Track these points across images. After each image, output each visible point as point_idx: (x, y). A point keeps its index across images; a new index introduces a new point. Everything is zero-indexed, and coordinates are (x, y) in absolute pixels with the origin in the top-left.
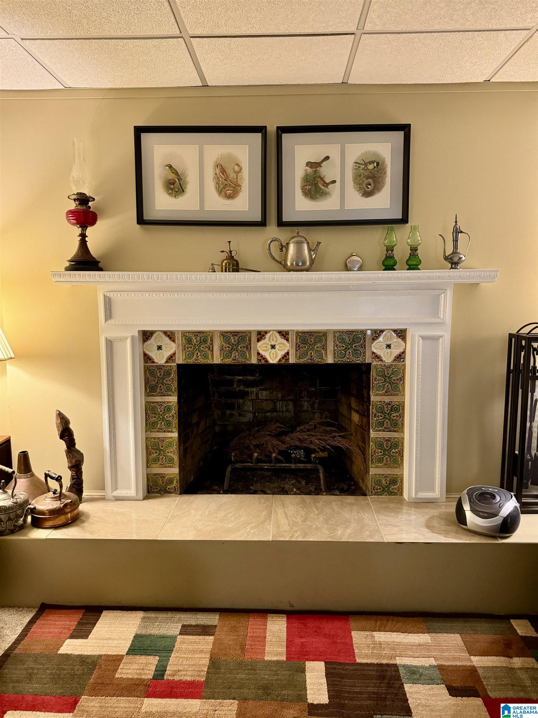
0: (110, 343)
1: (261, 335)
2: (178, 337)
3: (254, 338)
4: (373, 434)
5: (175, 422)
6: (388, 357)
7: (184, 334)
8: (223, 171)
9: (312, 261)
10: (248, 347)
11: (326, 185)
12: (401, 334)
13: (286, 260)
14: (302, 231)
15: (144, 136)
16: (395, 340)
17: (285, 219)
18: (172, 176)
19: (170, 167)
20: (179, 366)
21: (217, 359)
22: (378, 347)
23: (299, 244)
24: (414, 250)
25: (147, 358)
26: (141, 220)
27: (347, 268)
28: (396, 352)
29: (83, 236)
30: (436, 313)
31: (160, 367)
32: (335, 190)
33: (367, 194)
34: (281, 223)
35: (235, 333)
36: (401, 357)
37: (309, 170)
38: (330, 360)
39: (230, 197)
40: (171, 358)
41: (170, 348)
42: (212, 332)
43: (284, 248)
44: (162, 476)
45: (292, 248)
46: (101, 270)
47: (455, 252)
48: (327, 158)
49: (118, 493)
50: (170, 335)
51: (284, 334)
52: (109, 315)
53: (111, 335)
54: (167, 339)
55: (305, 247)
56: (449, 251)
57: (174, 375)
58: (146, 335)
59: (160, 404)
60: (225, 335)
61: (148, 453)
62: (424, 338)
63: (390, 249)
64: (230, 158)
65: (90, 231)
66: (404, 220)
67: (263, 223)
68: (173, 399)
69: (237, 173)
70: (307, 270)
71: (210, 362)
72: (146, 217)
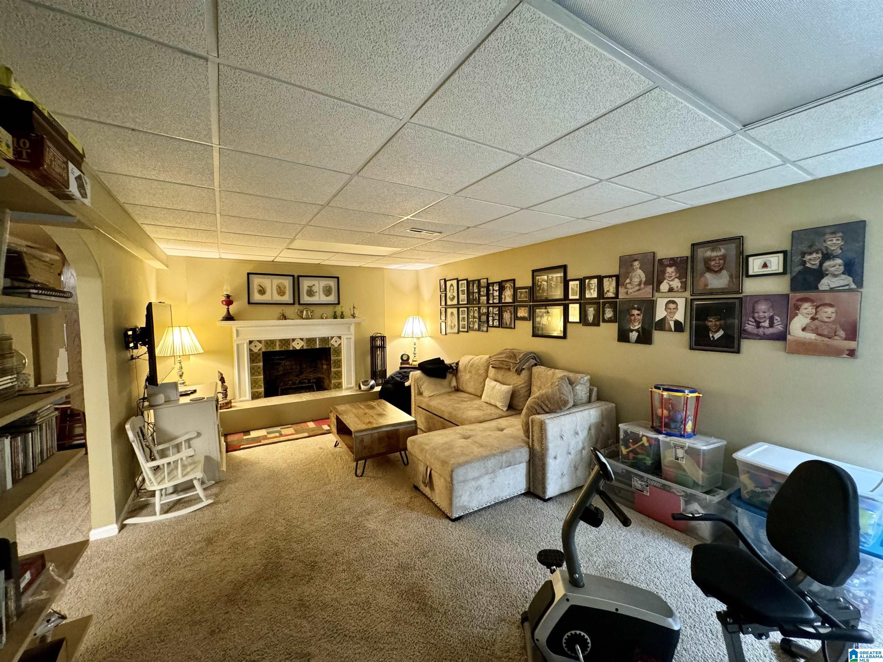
0: (238, 345)
1: (294, 340)
2: (263, 342)
3: (291, 341)
4: (332, 370)
5: (262, 372)
6: (336, 345)
7: (265, 341)
8: (280, 288)
9: (311, 316)
10: (289, 344)
11: (314, 293)
12: (340, 338)
13: (303, 315)
14: (308, 307)
15: (250, 275)
16: (338, 339)
17: (301, 302)
18: (261, 289)
19: (260, 285)
20: (263, 352)
21: (277, 349)
22: (333, 342)
23: (307, 311)
24: (342, 313)
25: (251, 350)
26: (249, 303)
27: (322, 318)
28: (338, 343)
29: (228, 309)
30: (349, 331)
31: (256, 353)
32: (317, 294)
33: (327, 296)
34: (299, 304)
35: (284, 340)
36: (340, 344)
37: (309, 288)
38: (318, 347)
39: (282, 296)
40: (260, 350)
41: (260, 346)
42: (276, 340)
43: (302, 312)
44: (257, 392)
45: (305, 313)
46: (235, 320)
47: (354, 314)
48: (314, 285)
49: (241, 399)
50: (260, 342)
51: (302, 339)
52: (238, 335)
53: (238, 343)
54: (258, 343)
55: (309, 312)
56: (352, 313)
57: (261, 355)
58: (251, 342)
59: (256, 366)
60: (281, 341)
61: (252, 384)
62: (347, 338)
63: (335, 312)
64: (282, 283)
65: (230, 307)
66: (339, 304)
67: (294, 304)
68: (261, 364)
69: (284, 288)
70: (310, 319)
71: (275, 350)
72: (251, 302)
